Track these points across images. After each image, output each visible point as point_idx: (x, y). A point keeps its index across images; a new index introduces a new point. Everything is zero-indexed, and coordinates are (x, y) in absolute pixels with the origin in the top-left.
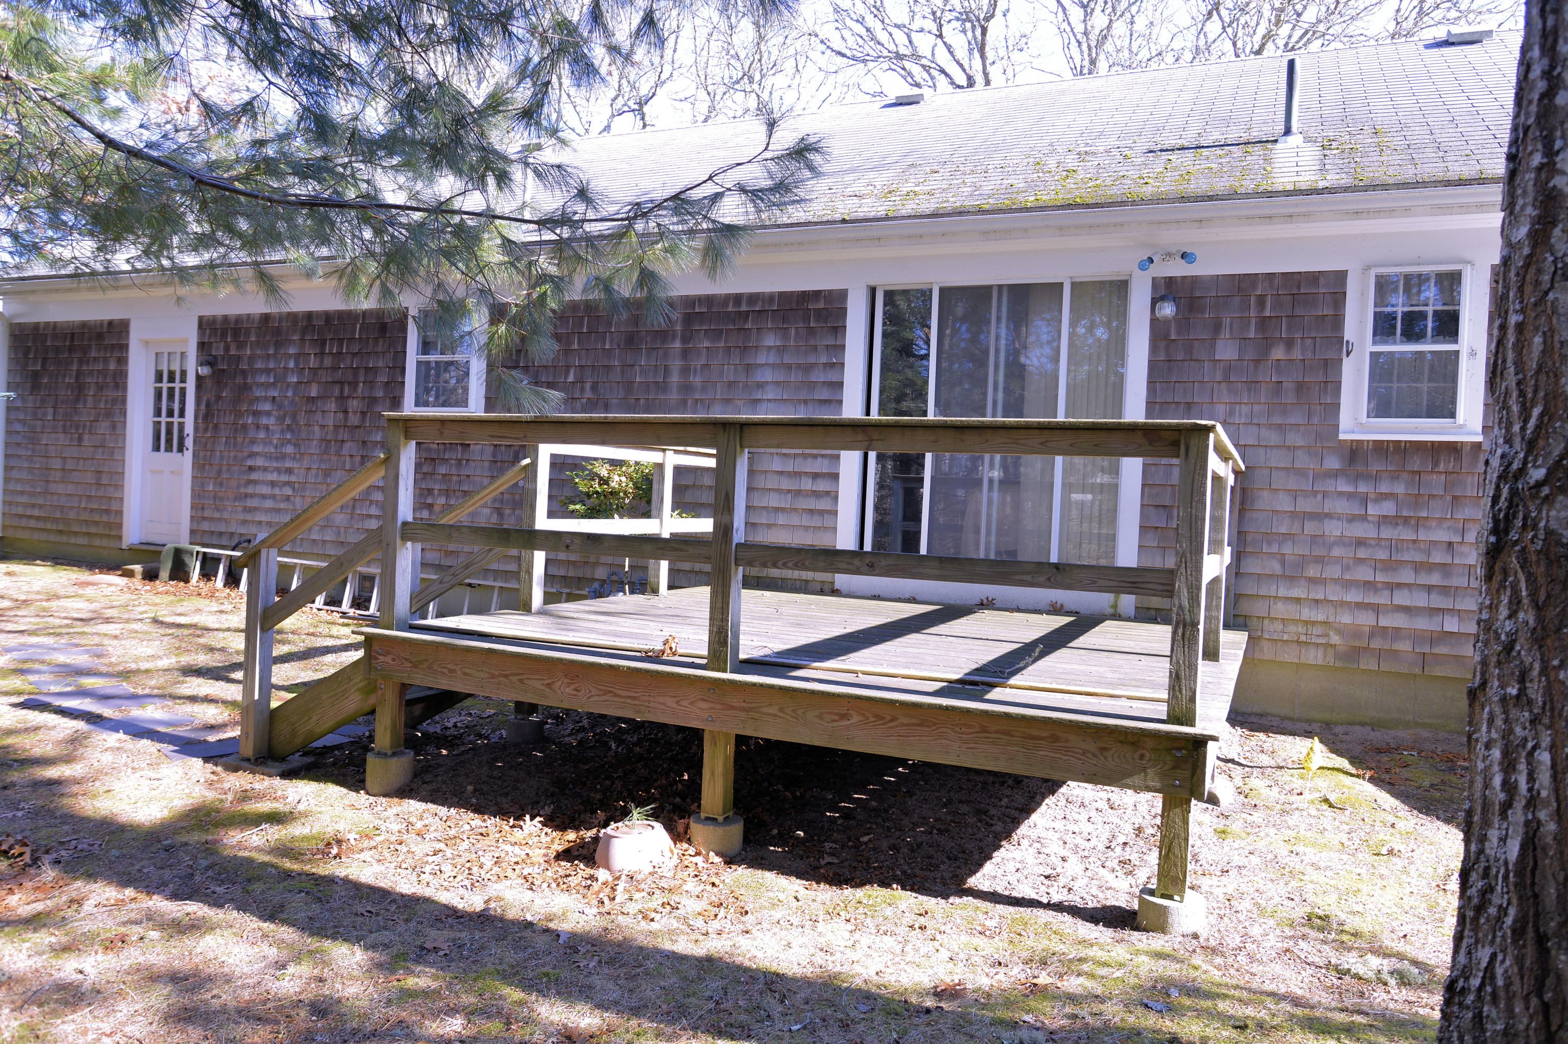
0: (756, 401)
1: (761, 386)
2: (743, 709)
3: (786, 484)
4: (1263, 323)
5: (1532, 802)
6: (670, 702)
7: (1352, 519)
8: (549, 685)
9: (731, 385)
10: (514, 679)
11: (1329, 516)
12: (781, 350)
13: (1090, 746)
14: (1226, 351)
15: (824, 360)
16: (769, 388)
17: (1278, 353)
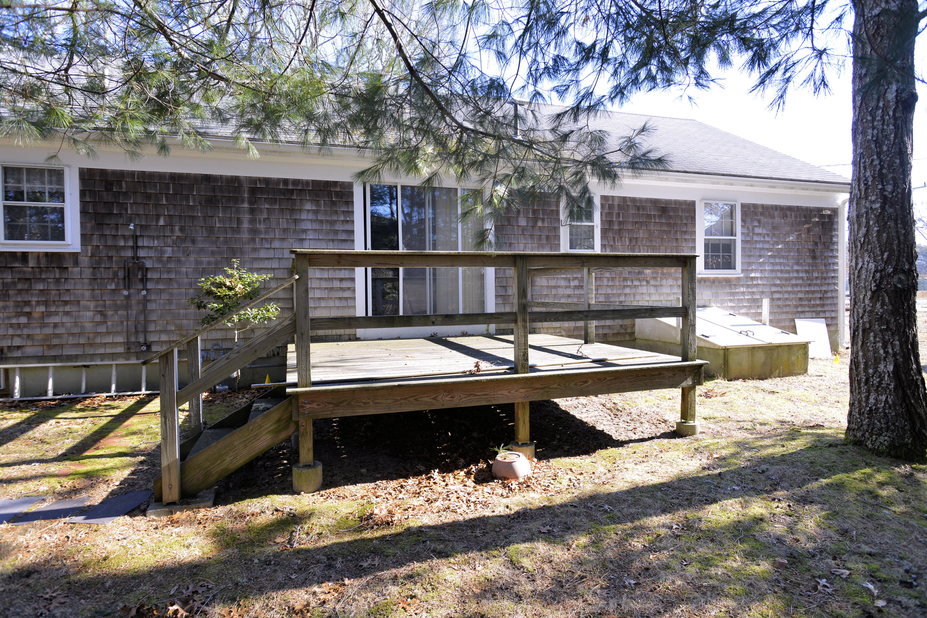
0: (302, 240)
1: (305, 231)
5: (895, 355)
9: (285, 230)
12: (316, 212)
13: (671, 374)
14: (523, 222)
15: (342, 218)
17: (540, 224)
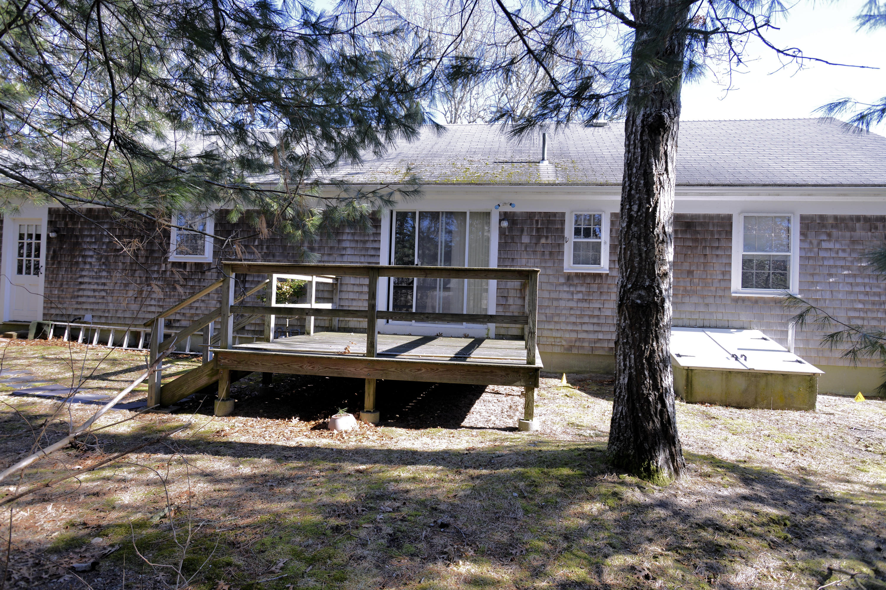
0: (343, 255)
1: (345, 248)
2: (381, 370)
3: (356, 289)
4: (538, 230)
6: (352, 369)
7: (569, 300)
8: (301, 367)
9: (331, 248)
10: (286, 365)
11: (561, 299)
12: (353, 234)
13: (503, 373)
14: (526, 239)
15: (372, 238)
16: (348, 250)
17: (543, 241)
